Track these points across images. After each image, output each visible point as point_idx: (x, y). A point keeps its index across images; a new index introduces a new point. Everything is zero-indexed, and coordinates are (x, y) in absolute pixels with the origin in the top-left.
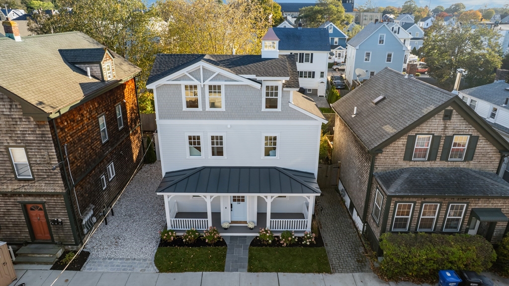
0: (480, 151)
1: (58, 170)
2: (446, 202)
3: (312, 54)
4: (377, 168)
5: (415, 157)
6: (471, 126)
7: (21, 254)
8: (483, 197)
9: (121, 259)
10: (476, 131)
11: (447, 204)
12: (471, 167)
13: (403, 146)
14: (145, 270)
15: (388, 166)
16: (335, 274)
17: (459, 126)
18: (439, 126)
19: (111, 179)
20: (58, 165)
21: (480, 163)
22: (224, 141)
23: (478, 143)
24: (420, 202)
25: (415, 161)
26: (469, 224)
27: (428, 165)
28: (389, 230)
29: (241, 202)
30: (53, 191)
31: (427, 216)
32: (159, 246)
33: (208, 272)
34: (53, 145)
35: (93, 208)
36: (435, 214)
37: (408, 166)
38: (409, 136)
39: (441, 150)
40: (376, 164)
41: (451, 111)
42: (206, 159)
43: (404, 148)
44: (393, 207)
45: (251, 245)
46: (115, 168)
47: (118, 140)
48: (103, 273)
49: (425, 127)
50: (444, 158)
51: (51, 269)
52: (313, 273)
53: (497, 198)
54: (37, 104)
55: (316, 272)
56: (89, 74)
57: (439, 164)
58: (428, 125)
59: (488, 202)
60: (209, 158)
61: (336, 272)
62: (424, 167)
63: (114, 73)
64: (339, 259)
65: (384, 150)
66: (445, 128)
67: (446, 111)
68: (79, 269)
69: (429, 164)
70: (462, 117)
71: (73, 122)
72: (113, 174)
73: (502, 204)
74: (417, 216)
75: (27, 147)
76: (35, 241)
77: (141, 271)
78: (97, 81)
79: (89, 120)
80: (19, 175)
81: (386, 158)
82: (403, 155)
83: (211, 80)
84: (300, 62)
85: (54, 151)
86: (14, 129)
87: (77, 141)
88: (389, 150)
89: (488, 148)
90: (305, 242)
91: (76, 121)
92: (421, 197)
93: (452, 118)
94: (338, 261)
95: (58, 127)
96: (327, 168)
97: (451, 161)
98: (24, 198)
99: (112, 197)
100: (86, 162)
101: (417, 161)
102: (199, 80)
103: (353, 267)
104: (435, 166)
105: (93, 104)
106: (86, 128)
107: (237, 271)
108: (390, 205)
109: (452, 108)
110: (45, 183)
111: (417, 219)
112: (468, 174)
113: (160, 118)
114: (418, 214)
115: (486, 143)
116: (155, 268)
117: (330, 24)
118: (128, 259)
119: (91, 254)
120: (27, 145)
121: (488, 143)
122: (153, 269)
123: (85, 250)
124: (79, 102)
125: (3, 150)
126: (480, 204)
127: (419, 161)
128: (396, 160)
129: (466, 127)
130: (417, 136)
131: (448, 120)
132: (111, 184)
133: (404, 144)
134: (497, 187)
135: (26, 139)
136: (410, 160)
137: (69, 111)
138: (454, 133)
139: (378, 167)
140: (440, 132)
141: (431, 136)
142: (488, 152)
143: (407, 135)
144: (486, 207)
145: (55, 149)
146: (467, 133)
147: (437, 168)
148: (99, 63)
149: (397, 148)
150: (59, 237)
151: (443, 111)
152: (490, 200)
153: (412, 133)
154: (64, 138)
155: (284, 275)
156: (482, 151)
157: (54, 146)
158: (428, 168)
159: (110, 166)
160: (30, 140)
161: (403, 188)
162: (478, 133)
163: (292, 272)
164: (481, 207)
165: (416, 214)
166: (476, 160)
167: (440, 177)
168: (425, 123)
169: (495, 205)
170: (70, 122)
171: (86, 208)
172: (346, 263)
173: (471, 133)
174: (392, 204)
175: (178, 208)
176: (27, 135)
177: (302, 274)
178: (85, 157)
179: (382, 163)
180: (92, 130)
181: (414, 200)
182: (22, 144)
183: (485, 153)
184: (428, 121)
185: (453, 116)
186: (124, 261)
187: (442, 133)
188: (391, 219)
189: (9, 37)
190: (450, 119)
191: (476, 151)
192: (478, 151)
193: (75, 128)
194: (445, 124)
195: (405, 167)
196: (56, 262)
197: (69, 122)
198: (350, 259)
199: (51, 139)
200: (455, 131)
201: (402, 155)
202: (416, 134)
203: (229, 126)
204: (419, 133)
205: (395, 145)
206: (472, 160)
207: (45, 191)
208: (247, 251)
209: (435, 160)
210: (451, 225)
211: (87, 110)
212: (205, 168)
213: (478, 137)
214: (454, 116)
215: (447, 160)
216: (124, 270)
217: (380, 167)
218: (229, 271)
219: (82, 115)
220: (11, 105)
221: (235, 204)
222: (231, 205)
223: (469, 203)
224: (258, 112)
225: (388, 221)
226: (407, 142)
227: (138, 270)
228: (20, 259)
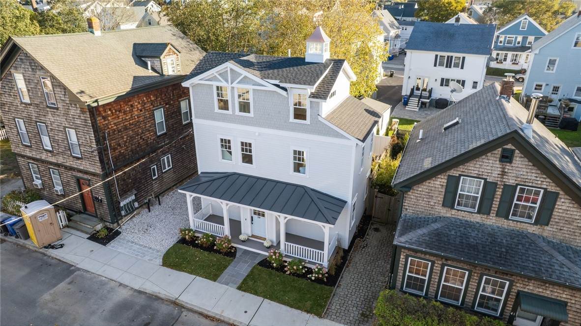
0: (561, 215)
1: (96, 153)
2: (478, 271)
3: (464, 58)
4: (407, 209)
5: (458, 204)
6: (545, 176)
7: (74, 220)
8: (535, 279)
9: (141, 245)
10: (553, 184)
11: (479, 275)
12: (545, 234)
13: (442, 188)
14: (152, 260)
15: (421, 210)
16: (325, 320)
17: (524, 173)
18: (493, 168)
19: (165, 170)
20: (96, 149)
21: (563, 231)
22: (253, 148)
23: (558, 203)
24: (440, 262)
25: (458, 210)
26: (514, 309)
27: (477, 218)
28: (399, 288)
29: (261, 217)
30: (94, 171)
31: (451, 284)
32: (177, 242)
33: (201, 278)
34: (92, 130)
35: (134, 193)
36: (462, 283)
37: (448, 215)
38: (449, 175)
39: (498, 203)
40: (406, 204)
41: (513, 151)
42: (235, 165)
43: (443, 190)
44: (404, 260)
45: (258, 264)
46: (172, 160)
47: (180, 134)
48: (120, 253)
49: (473, 167)
50: (503, 213)
51: (88, 238)
52: (302, 311)
53: (559, 285)
54: (77, 93)
55: (305, 311)
56: (150, 68)
57: (494, 221)
58: (478, 166)
59: (544, 287)
60: (240, 164)
61: (327, 318)
62: (472, 220)
63: (178, 68)
64: (341, 305)
65: (415, 188)
66: (503, 173)
67: (504, 150)
68: (105, 244)
69: (479, 218)
70: (530, 161)
71: (119, 111)
72: (169, 166)
73: (569, 297)
74: (437, 280)
75: (77, 130)
76: (86, 212)
77: (149, 260)
78: (156, 74)
79: (141, 111)
80: (74, 153)
81: (419, 198)
82: (442, 200)
83: (239, 83)
84: (447, 67)
85: (93, 135)
86: (67, 113)
87: (122, 130)
88: (422, 189)
89: (575, 213)
90: (310, 275)
91: (123, 111)
92: (442, 257)
93: (514, 162)
94: (339, 307)
95: (100, 114)
96: (391, 200)
97: (513, 221)
98: (77, 173)
99: (165, 188)
100: (132, 150)
101: (462, 211)
102: (227, 81)
103: (351, 318)
104: (488, 223)
105: (148, 96)
106: (135, 119)
107: (227, 284)
108: (400, 258)
109: (514, 148)
110: (89, 163)
111: (436, 283)
112: (533, 242)
113: (196, 117)
114: (438, 278)
115: (571, 205)
116: (161, 260)
117: (524, 17)
118: (146, 247)
119: (122, 234)
120: (76, 127)
121: (576, 206)
122: (160, 261)
123: (119, 230)
124: (125, 93)
125: (62, 130)
126: (531, 288)
127: (465, 211)
128: (432, 204)
129: (536, 177)
130: (462, 177)
131: (507, 162)
132: (165, 175)
133: (443, 185)
134: (566, 269)
135: (75, 122)
136: (452, 207)
137: (114, 102)
138: (517, 182)
139: (407, 207)
140: (495, 177)
141: (483, 181)
142: (575, 219)
143: (447, 174)
144: (541, 294)
145: (94, 134)
146: (539, 186)
147: (490, 226)
148: (159, 57)
149: (433, 189)
150: (101, 213)
151: (500, 149)
152: (547, 285)
153: (454, 173)
154: (106, 125)
155: (269, 303)
156: (564, 215)
157: (94, 131)
158: (478, 223)
159: (165, 158)
160: (78, 124)
161: (421, 240)
162: (558, 189)
163: (279, 303)
164: (532, 292)
165: (435, 278)
166: (555, 227)
167: (486, 237)
168: (472, 162)
169: (556, 294)
170: (116, 111)
171: (127, 192)
172: (346, 312)
173: (545, 187)
174: (402, 257)
175: (212, 211)
176: (76, 119)
177: (288, 308)
178: (132, 145)
179: (413, 205)
180: (143, 121)
181: (432, 258)
182: (73, 127)
183: (571, 220)
184: (477, 159)
185: (515, 158)
186: (142, 248)
187: (499, 179)
188: (401, 274)
189: (91, 32)
190: (511, 162)
191: (554, 213)
192: (558, 214)
193: (120, 117)
194: (504, 168)
195: (444, 215)
196: (94, 234)
197: (114, 111)
198: (355, 309)
199: (91, 125)
200: (519, 179)
201: (441, 198)
202: (460, 175)
203: (257, 134)
204: (464, 174)
205: (430, 185)
206: (547, 225)
207: (89, 170)
208: (250, 269)
209: (489, 214)
210: (489, 305)
211: (139, 102)
212: (235, 174)
213: (558, 194)
214: (517, 159)
215: (507, 218)
216: (136, 255)
217: (411, 208)
218: (220, 283)
219: (132, 106)
220: (65, 92)
221: (255, 217)
222: (252, 217)
223: (513, 281)
224: (286, 122)
225: (398, 277)
226: (447, 182)
227: (147, 258)
228: (72, 224)
